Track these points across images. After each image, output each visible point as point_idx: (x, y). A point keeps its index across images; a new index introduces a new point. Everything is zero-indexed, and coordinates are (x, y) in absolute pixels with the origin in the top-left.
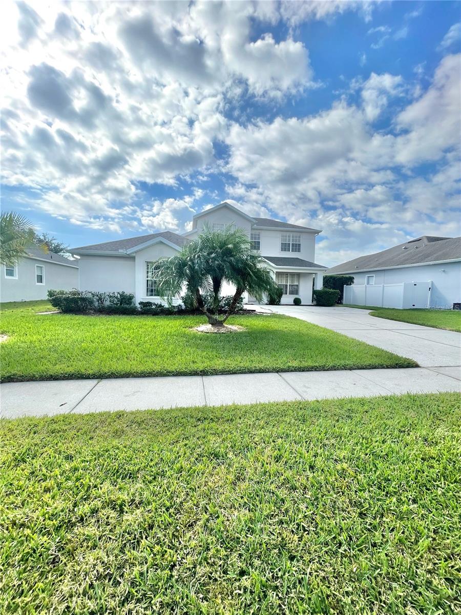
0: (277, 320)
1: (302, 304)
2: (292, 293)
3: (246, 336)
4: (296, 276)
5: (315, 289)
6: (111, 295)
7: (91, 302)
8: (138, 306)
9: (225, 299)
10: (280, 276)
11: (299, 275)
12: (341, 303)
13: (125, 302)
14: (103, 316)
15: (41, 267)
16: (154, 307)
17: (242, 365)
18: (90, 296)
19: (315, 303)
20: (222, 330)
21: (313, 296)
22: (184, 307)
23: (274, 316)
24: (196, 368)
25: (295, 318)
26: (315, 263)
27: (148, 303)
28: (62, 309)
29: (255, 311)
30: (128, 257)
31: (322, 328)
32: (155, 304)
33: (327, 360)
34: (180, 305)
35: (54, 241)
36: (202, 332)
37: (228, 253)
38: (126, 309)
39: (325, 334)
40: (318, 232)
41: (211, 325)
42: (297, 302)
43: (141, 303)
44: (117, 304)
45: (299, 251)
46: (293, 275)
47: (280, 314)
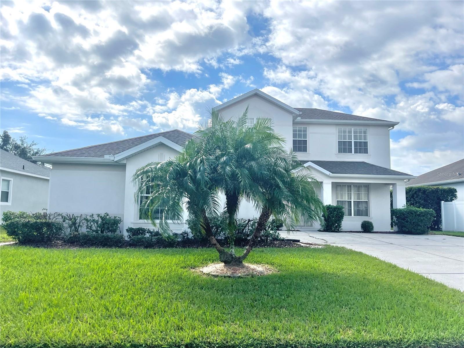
0: (329, 256)
1: (375, 230)
2: (358, 213)
3: (274, 283)
4: (363, 189)
5: (394, 208)
6: (89, 218)
7: (60, 228)
8: (126, 234)
9: (251, 222)
10: (339, 188)
11: (367, 187)
12: (439, 229)
13: (108, 228)
14: (75, 249)
15: (9, 181)
16: (148, 235)
17: (256, 335)
18: (60, 220)
19: (395, 228)
20: (240, 273)
21: (392, 219)
22: (191, 236)
23: (328, 249)
24: (178, 340)
25: (361, 253)
26: (392, 169)
27: (139, 229)
28: (19, 238)
29: (298, 241)
30: (115, 165)
31: (402, 270)
32: (149, 232)
33: (406, 329)
34: (185, 233)
35: (34, 147)
36: (208, 274)
37: (247, 156)
38: (107, 239)
39: (407, 282)
40: (392, 125)
41: (223, 264)
42: (367, 228)
43: (130, 230)
44: (97, 231)
45: (366, 151)
46: (358, 186)
47: (337, 247)
